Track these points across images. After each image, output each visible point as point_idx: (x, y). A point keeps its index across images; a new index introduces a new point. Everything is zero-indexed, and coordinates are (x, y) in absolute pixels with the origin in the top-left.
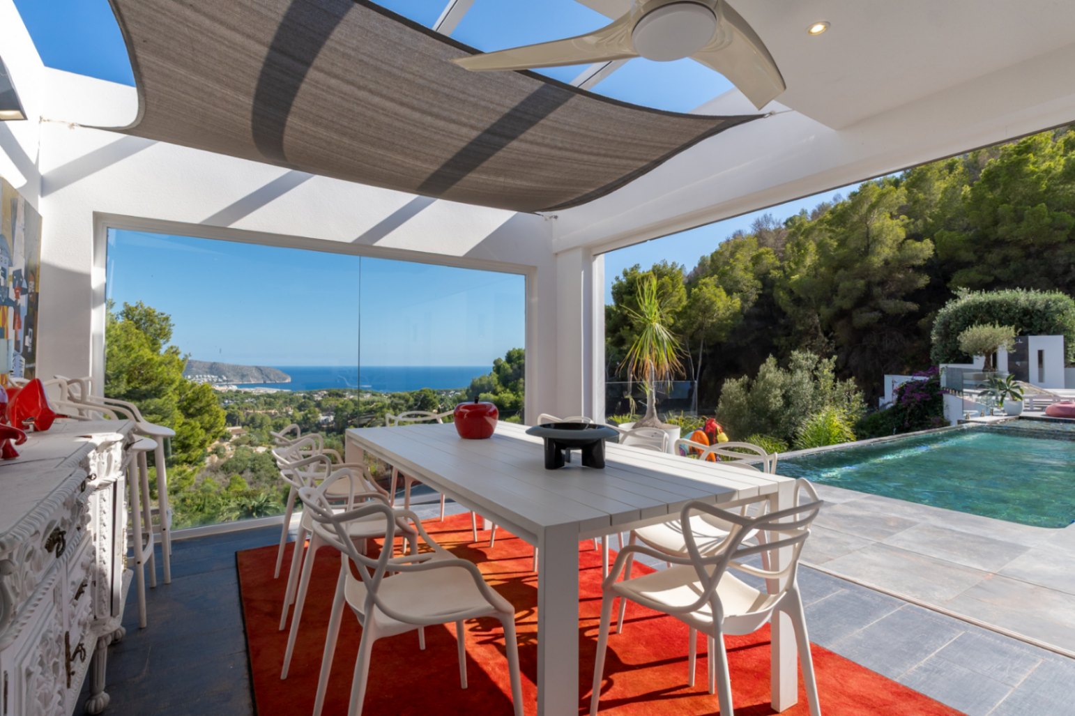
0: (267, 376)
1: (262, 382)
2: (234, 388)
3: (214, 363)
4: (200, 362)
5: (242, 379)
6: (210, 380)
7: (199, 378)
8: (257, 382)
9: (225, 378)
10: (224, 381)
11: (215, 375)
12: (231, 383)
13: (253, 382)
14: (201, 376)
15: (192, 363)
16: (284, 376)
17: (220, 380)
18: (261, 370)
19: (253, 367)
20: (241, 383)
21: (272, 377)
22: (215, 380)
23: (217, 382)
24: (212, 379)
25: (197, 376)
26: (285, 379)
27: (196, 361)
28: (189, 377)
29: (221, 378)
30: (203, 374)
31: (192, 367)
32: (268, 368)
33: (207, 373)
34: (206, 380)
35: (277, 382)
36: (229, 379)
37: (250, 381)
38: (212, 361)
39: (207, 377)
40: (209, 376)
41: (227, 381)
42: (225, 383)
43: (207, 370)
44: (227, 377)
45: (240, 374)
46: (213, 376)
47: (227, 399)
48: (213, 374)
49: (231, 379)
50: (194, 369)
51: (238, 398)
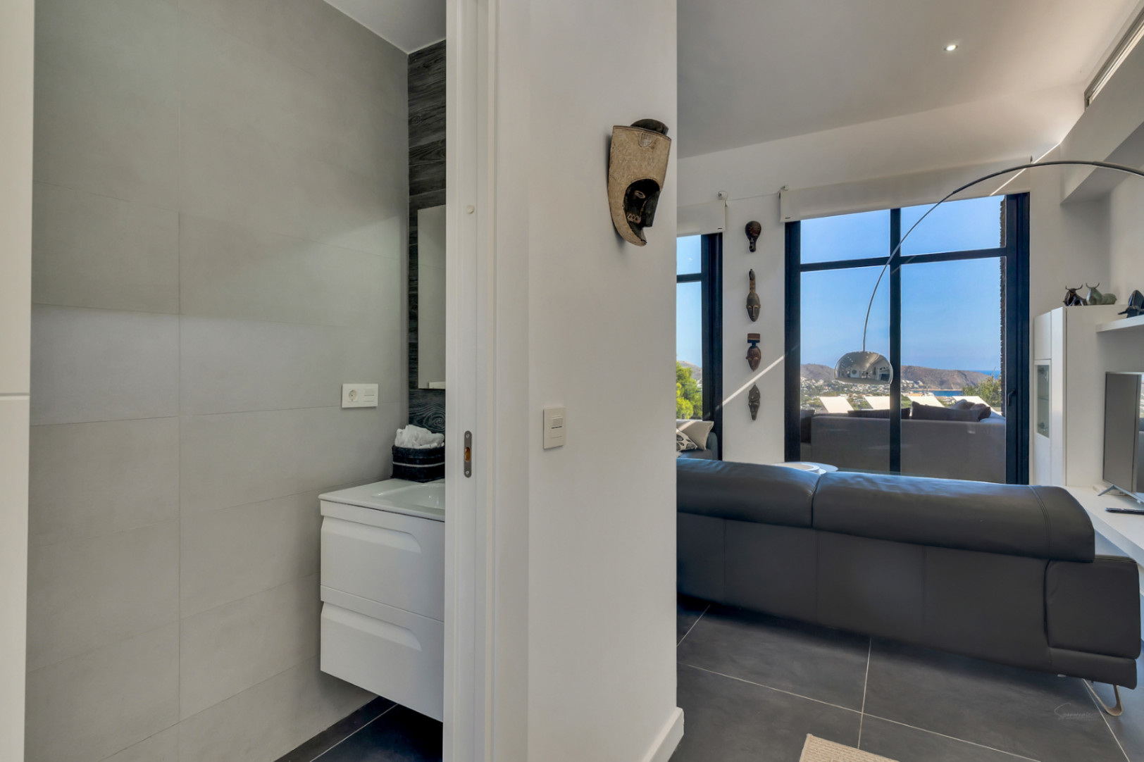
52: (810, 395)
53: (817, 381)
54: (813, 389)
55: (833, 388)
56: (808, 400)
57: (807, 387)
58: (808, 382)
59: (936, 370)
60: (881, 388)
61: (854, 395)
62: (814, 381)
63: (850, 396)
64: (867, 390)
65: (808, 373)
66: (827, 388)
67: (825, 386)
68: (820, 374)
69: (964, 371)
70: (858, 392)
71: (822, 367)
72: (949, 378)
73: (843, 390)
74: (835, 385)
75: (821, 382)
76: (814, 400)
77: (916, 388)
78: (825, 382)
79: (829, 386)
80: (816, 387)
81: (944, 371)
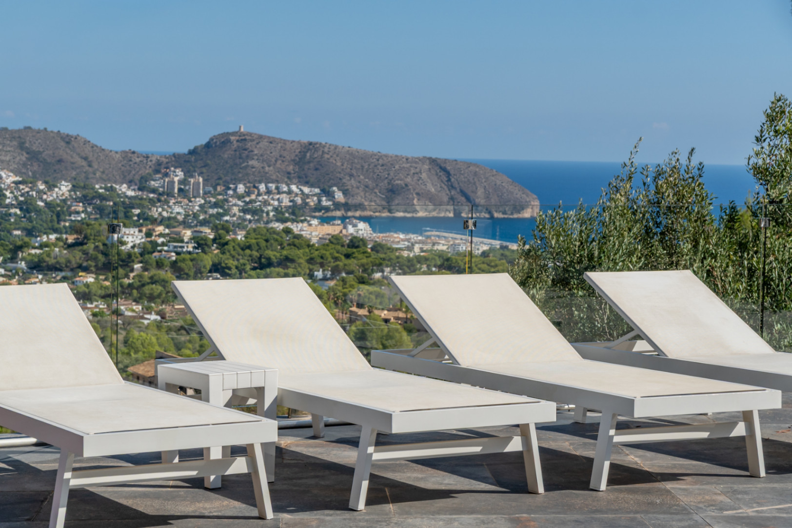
0: (463, 193)
1: (451, 215)
2: (363, 229)
3: (311, 146)
4: (272, 141)
5: (389, 200)
6: (299, 200)
7: (269, 192)
8: (434, 214)
9: (339, 196)
10: (337, 206)
11: (312, 186)
12: (357, 214)
13: (421, 214)
14: (272, 186)
15: (249, 144)
16: (517, 193)
17: (325, 202)
18: (448, 174)
19: (423, 160)
20: (385, 214)
21: (480, 199)
22: (312, 202)
23: (319, 208)
24: (305, 196)
25: (262, 187)
26: (521, 208)
27: (261, 137)
28: (241, 188)
29: (330, 195)
30: (277, 181)
31: (248, 157)
32: (469, 164)
33: (289, 178)
34: (286, 201)
35: (496, 215)
36: (350, 201)
37: (416, 211)
38: (305, 140)
39: (290, 192)
40: (294, 188)
41: (347, 207)
42: (338, 213)
43: (291, 168)
44: (345, 193)
45: (384, 184)
46: (306, 190)
47: (322, 265)
48: (307, 183)
49: (358, 199)
50: (251, 163)
51: (352, 263)
52: (30, 232)
53: (51, 186)
54: (38, 211)
55: (100, 210)
56: (20, 248)
57: (20, 205)
58: (25, 188)
59: (379, 157)
60: (235, 210)
61: (160, 229)
62: (42, 187)
63: (149, 234)
64: (195, 216)
65: (24, 157)
66: (81, 206)
67: (78, 200)
68: (60, 161)
69: (445, 161)
70: (168, 222)
71: (68, 140)
72: (409, 180)
73: (127, 216)
74: (102, 198)
75: (64, 188)
76: (41, 247)
77: (327, 209)
78: (74, 188)
79: (85, 200)
80: (48, 205)
81: (398, 159)
